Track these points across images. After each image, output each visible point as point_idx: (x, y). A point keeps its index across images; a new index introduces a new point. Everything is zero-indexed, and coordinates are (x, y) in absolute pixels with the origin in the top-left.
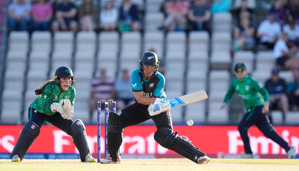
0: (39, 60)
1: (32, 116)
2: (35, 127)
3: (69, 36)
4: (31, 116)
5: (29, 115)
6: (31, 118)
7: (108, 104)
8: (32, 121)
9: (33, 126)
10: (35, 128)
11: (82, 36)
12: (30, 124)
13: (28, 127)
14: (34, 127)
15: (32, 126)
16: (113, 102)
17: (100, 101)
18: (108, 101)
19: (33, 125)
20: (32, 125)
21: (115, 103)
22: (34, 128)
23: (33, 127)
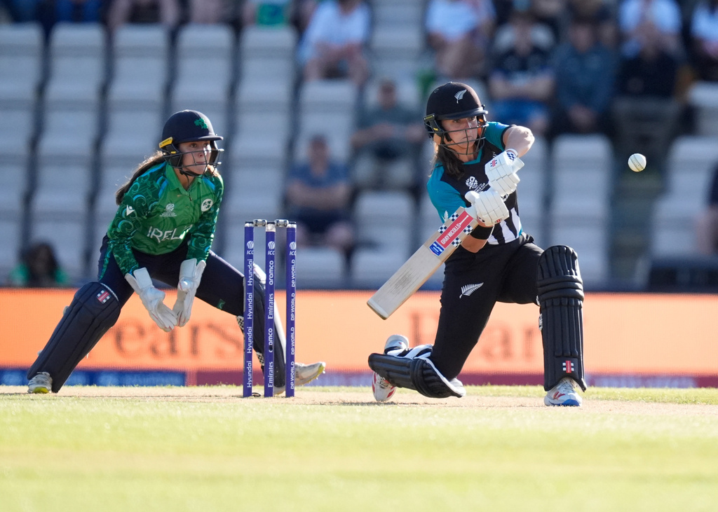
0: (72, 105)
1: (108, 265)
2: (108, 298)
3: (153, 36)
4: (105, 266)
5: (102, 262)
6: (104, 270)
7: (274, 230)
8: (104, 280)
9: (102, 295)
10: (108, 301)
11: (192, 36)
12: (95, 288)
13: (90, 297)
14: (105, 298)
15: (99, 295)
16: (289, 226)
17: (252, 223)
18: (273, 223)
19: (102, 292)
20: (100, 292)
21: (293, 229)
22: (105, 301)
23: (103, 297)
